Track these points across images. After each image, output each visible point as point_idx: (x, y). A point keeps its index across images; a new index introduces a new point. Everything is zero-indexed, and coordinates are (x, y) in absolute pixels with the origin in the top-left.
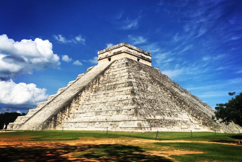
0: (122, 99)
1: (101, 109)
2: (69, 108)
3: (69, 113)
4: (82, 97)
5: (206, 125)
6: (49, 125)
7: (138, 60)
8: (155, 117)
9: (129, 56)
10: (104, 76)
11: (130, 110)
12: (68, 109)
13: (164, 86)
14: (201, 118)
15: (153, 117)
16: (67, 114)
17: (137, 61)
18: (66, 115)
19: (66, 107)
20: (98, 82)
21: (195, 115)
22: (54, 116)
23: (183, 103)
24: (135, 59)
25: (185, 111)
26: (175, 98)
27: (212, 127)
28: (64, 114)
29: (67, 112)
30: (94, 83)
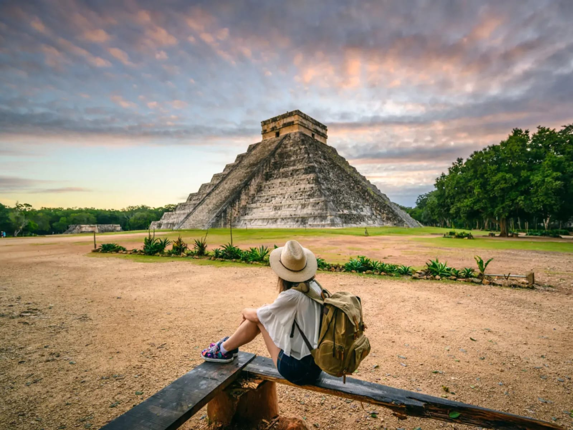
0: (305, 190)
1: (281, 203)
2: (239, 201)
3: (239, 207)
4: (252, 187)
5: (390, 220)
6: (219, 223)
7: (313, 135)
8: (343, 211)
9: (303, 130)
10: (275, 158)
11: (318, 203)
12: (237, 203)
13: (346, 173)
14: (385, 212)
15: (341, 213)
16: (237, 209)
17: (311, 136)
18: (235, 210)
19: (236, 200)
20: (268, 165)
21: (379, 208)
22: (224, 211)
23: (366, 194)
24: (309, 134)
25: (368, 204)
26: (358, 188)
27: (395, 222)
28: (234, 209)
29: (237, 207)
30: (264, 168)
